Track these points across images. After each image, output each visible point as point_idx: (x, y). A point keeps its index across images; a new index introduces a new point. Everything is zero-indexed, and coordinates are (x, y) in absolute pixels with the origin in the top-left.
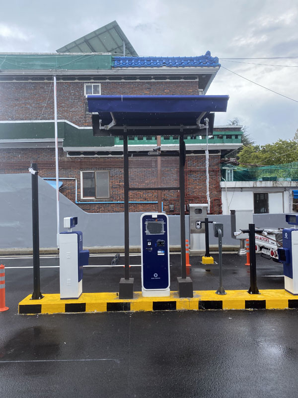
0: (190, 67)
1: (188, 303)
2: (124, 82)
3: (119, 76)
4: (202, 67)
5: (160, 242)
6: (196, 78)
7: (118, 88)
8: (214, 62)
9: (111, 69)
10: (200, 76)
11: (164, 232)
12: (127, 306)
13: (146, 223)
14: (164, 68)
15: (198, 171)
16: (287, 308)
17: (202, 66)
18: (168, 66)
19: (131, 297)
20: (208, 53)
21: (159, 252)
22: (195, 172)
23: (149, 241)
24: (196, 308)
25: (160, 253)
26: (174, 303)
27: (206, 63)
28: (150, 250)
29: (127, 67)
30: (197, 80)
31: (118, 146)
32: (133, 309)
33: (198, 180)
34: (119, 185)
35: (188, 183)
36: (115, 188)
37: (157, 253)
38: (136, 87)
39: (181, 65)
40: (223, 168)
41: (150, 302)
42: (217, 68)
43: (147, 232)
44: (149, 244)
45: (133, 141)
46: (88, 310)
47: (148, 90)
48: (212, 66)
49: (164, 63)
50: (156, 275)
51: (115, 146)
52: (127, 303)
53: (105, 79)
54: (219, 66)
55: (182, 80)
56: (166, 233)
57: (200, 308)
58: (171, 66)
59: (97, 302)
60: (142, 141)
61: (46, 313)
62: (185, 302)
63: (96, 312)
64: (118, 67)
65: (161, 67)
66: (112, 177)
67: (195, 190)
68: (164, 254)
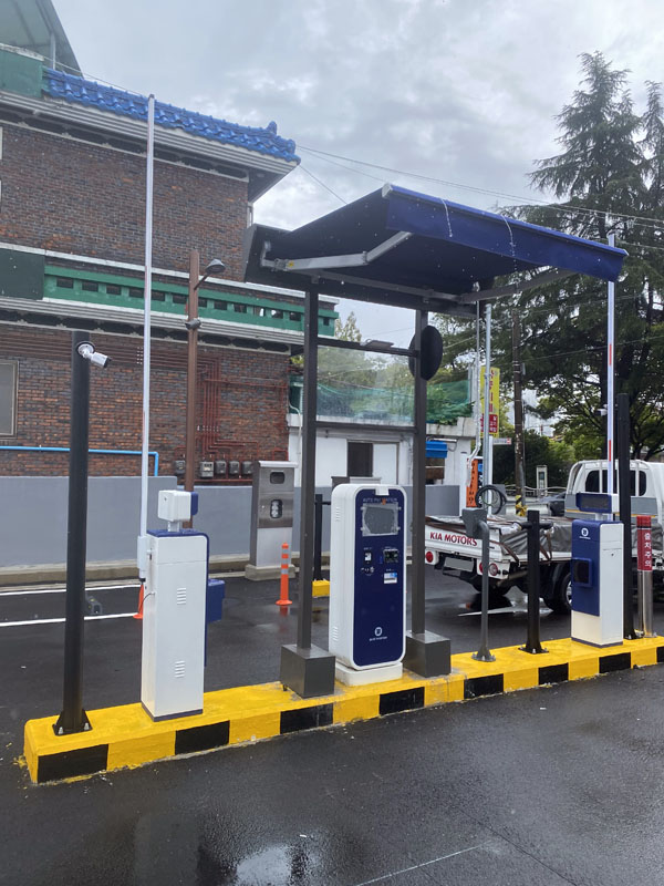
0: (237, 146)
1: (445, 688)
2: (67, 141)
3: (58, 123)
4: (263, 154)
5: (391, 553)
6: (244, 176)
7: (52, 153)
8: (288, 150)
9: (41, 99)
10: (253, 172)
11: (398, 529)
12: (325, 714)
13: (363, 508)
14: (179, 133)
15: (241, 386)
16: (598, 674)
17: (262, 152)
18: (188, 132)
19: (330, 690)
20: (273, 127)
21: (387, 576)
22: (238, 387)
23: (367, 552)
24: (459, 698)
25: (389, 578)
26: (420, 692)
27: (271, 147)
28: (369, 572)
29: (86, 106)
30: (246, 180)
31: (53, 300)
32: (340, 720)
33: (241, 408)
34: (44, 403)
35: (220, 412)
36: (32, 410)
37: (383, 579)
38: (101, 161)
39: (215, 137)
40: (295, 384)
41: (373, 697)
42: (293, 163)
43: (364, 528)
44: (368, 558)
45: (94, 295)
46: (236, 740)
47: (131, 175)
48: (282, 158)
49: (179, 122)
50: (378, 631)
51: (45, 299)
52: (325, 706)
53: (17, 119)
54: (298, 161)
55: (212, 172)
56: (401, 532)
57: (466, 696)
58: (194, 133)
59: (258, 714)
60: (118, 297)
61: (120, 766)
62: (441, 685)
63: (254, 740)
64: (62, 98)
65: (173, 128)
66: (24, 380)
67: (234, 429)
68: (395, 581)
